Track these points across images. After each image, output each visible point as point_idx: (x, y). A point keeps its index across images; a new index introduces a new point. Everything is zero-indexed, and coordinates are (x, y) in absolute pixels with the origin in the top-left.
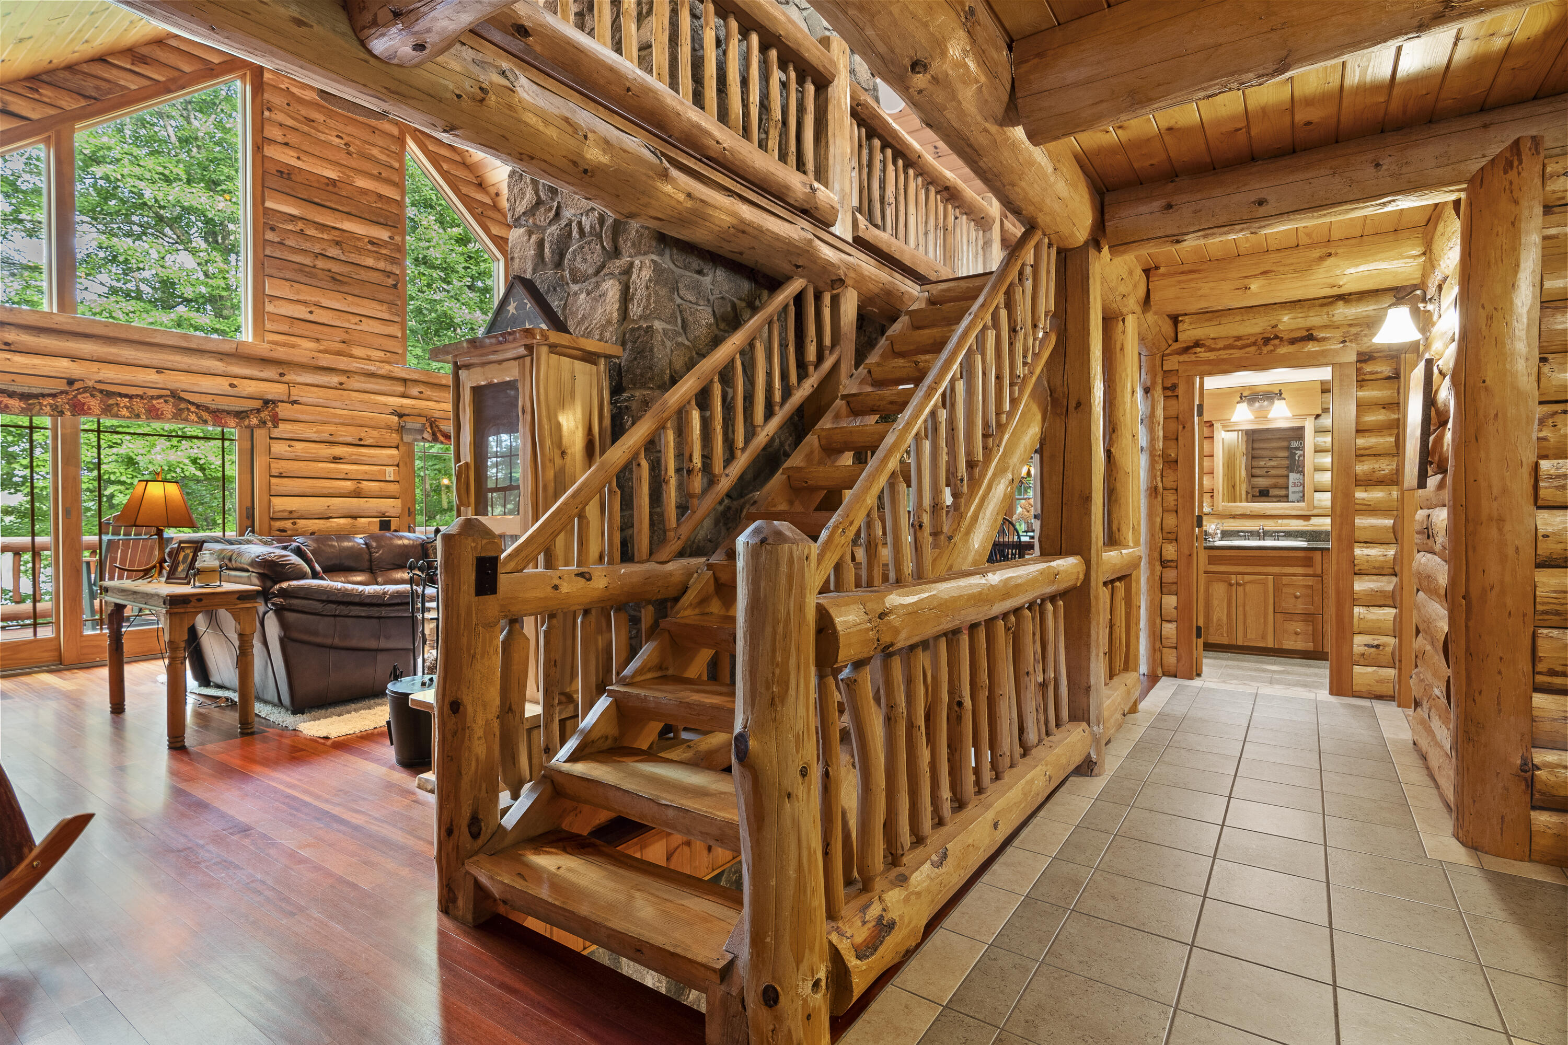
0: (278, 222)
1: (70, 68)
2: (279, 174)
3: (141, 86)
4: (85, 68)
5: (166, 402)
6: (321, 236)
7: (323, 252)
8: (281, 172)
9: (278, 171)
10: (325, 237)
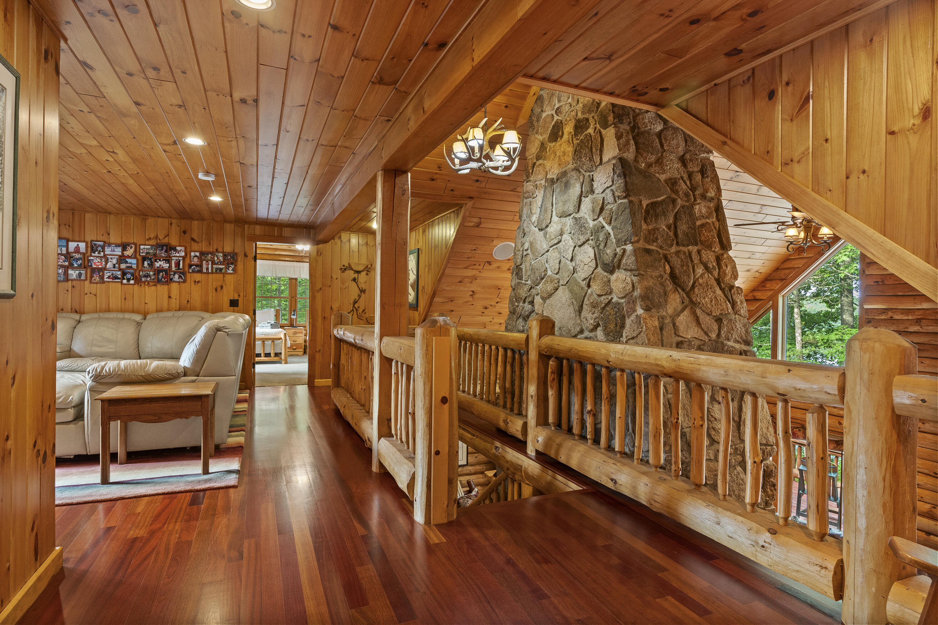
0: (874, 316)
1: (777, 269)
2: (876, 284)
3: (803, 264)
4: (782, 267)
5: (799, 430)
6: (907, 318)
7: (906, 330)
8: (877, 282)
9: (874, 282)
10: (910, 318)
